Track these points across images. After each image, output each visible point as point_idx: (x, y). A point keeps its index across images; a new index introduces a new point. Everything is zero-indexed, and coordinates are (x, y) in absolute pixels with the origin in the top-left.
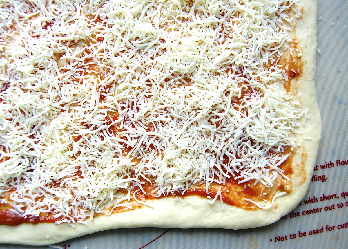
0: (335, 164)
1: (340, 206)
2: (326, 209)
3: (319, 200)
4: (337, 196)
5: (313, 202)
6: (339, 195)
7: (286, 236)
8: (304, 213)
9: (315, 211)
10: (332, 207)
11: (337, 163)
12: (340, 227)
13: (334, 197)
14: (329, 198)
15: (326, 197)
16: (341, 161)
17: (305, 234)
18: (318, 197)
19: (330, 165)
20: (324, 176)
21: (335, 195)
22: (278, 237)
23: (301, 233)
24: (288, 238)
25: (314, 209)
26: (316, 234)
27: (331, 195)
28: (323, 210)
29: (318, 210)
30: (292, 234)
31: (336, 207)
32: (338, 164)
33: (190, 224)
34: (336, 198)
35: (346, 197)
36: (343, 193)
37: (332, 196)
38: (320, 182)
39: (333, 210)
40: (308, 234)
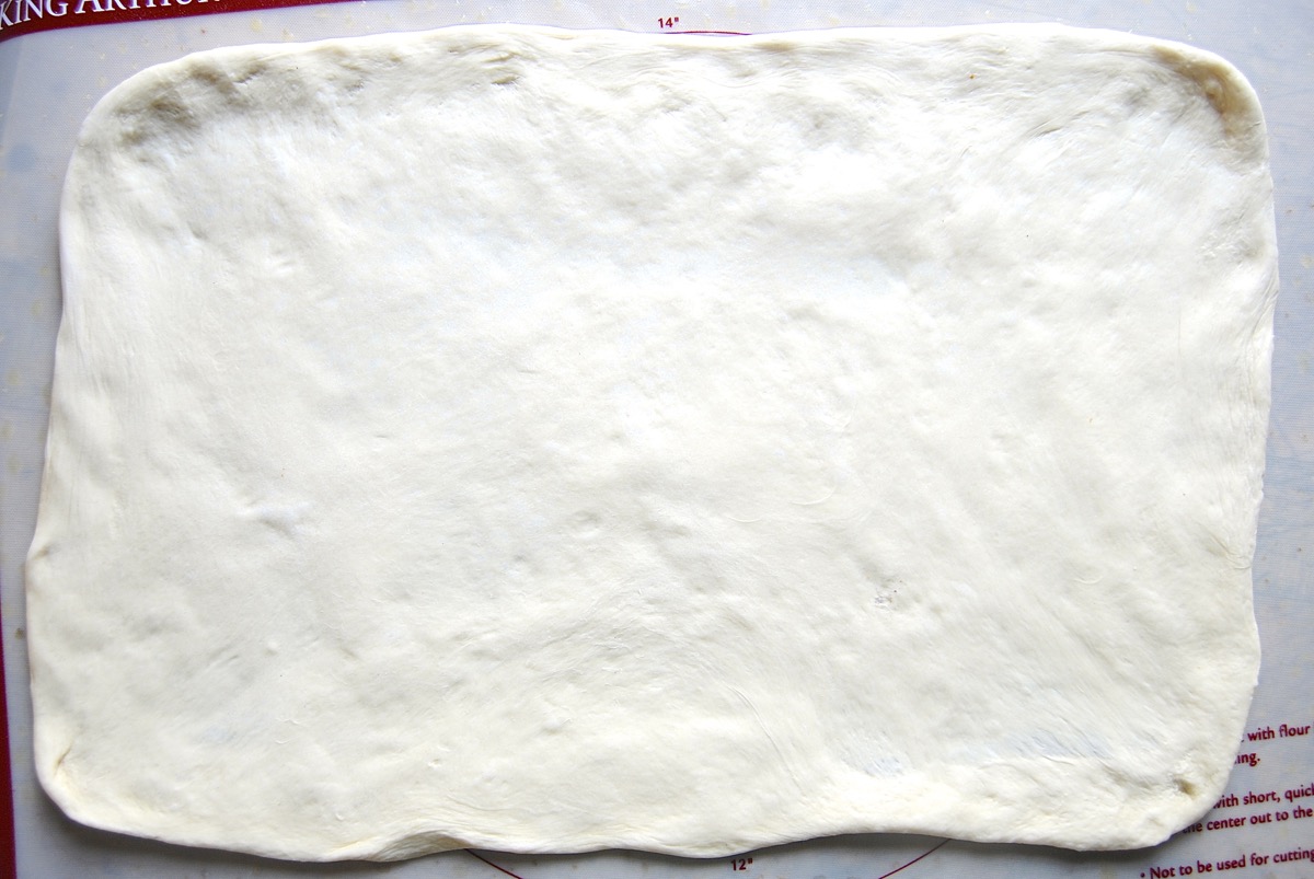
0: (1277, 733)
1: (1282, 817)
2: (1255, 820)
3: (1241, 801)
4: (1276, 797)
5: (1229, 806)
6: (1280, 794)
7: (1172, 869)
8: (1211, 826)
9: (1233, 823)
10: (1265, 819)
11: (1281, 731)
12: (1278, 859)
13: (1270, 797)
14: (1262, 799)
15: (1254, 797)
16: (1288, 728)
17: (1208, 868)
18: (1240, 794)
19: (1267, 734)
20: (1254, 755)
21: (1273, 794)
22: (1156, 870)
23: (1203, 866)
24: (1176, 872)
25: (1231, 820)
26: (1231, 870)
27: (1264, 794)
28: (1247, 822)
29: (1238, 822)
30: (1185, 866)
31: (1273, 818)
32: (1283, 733)
33: (995, 835)
34: (1274, 799)
35: (1294, 799)
36: (1290, 792)
37: (1268, 795)
38: (1246, 765)
39: (1267, 823)
40: (1214, 867)
